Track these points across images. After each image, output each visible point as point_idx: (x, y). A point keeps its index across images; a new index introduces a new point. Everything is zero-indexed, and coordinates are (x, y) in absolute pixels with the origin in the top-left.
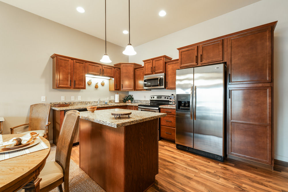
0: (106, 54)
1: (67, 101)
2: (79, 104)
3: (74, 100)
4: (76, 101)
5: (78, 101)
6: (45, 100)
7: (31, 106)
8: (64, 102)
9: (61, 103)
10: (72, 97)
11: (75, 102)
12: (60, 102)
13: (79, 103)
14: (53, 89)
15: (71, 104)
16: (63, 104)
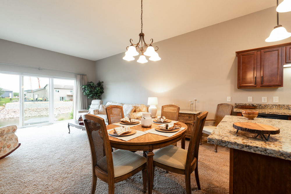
0: (278, 26)
1: (255, 103)
2: (275, 108)
3: (266, 101)
4: (270, 103)
5: (272, 104)
6: (230, 101)
7: (218, 105)
8: (252, 103)
9: (247, 105)
10: (262, 97)
11: (268, 104)
12: (246, 103)
13: (274, 106)
14: (239, 89)
15: (261, 107)
16: (249, 106)
